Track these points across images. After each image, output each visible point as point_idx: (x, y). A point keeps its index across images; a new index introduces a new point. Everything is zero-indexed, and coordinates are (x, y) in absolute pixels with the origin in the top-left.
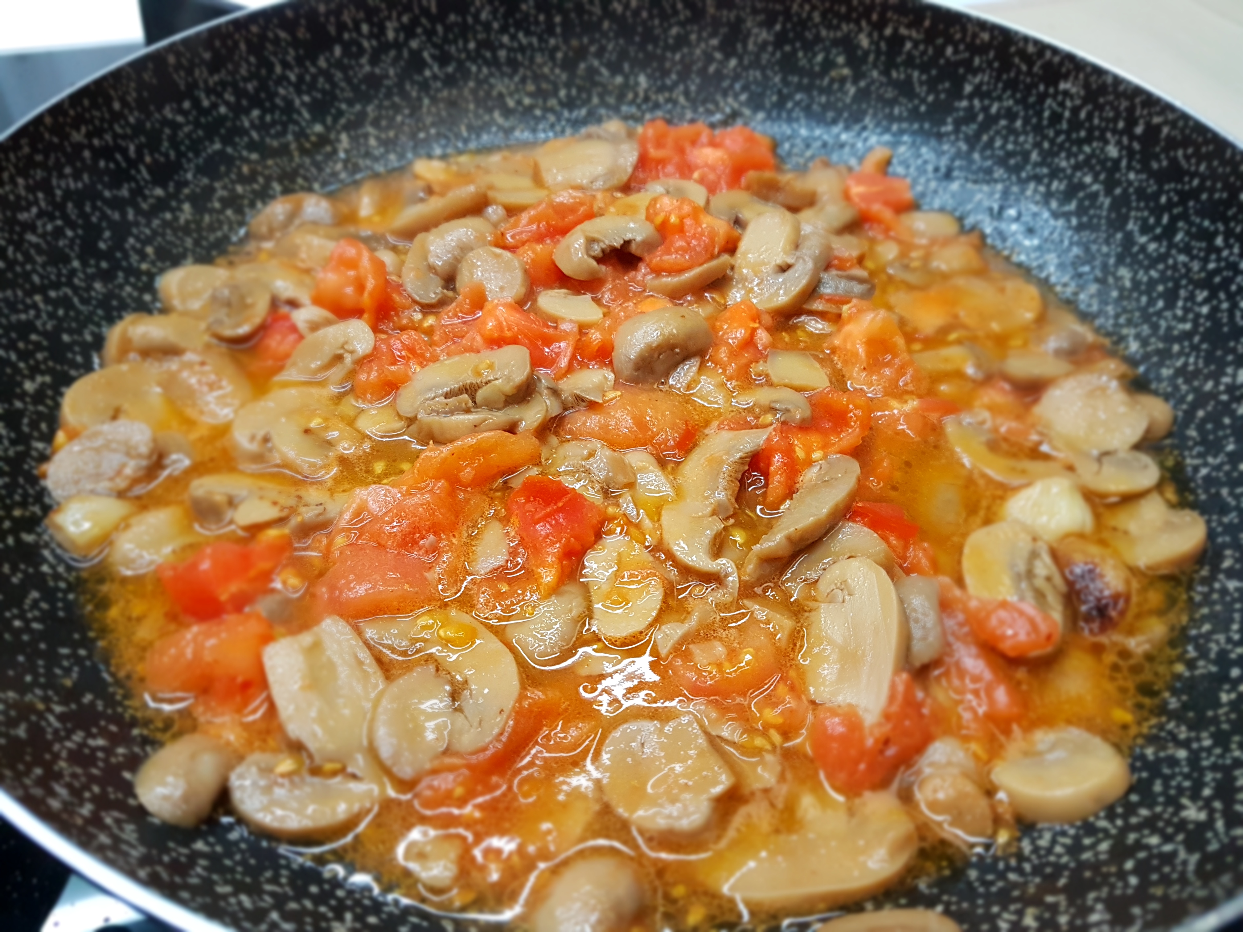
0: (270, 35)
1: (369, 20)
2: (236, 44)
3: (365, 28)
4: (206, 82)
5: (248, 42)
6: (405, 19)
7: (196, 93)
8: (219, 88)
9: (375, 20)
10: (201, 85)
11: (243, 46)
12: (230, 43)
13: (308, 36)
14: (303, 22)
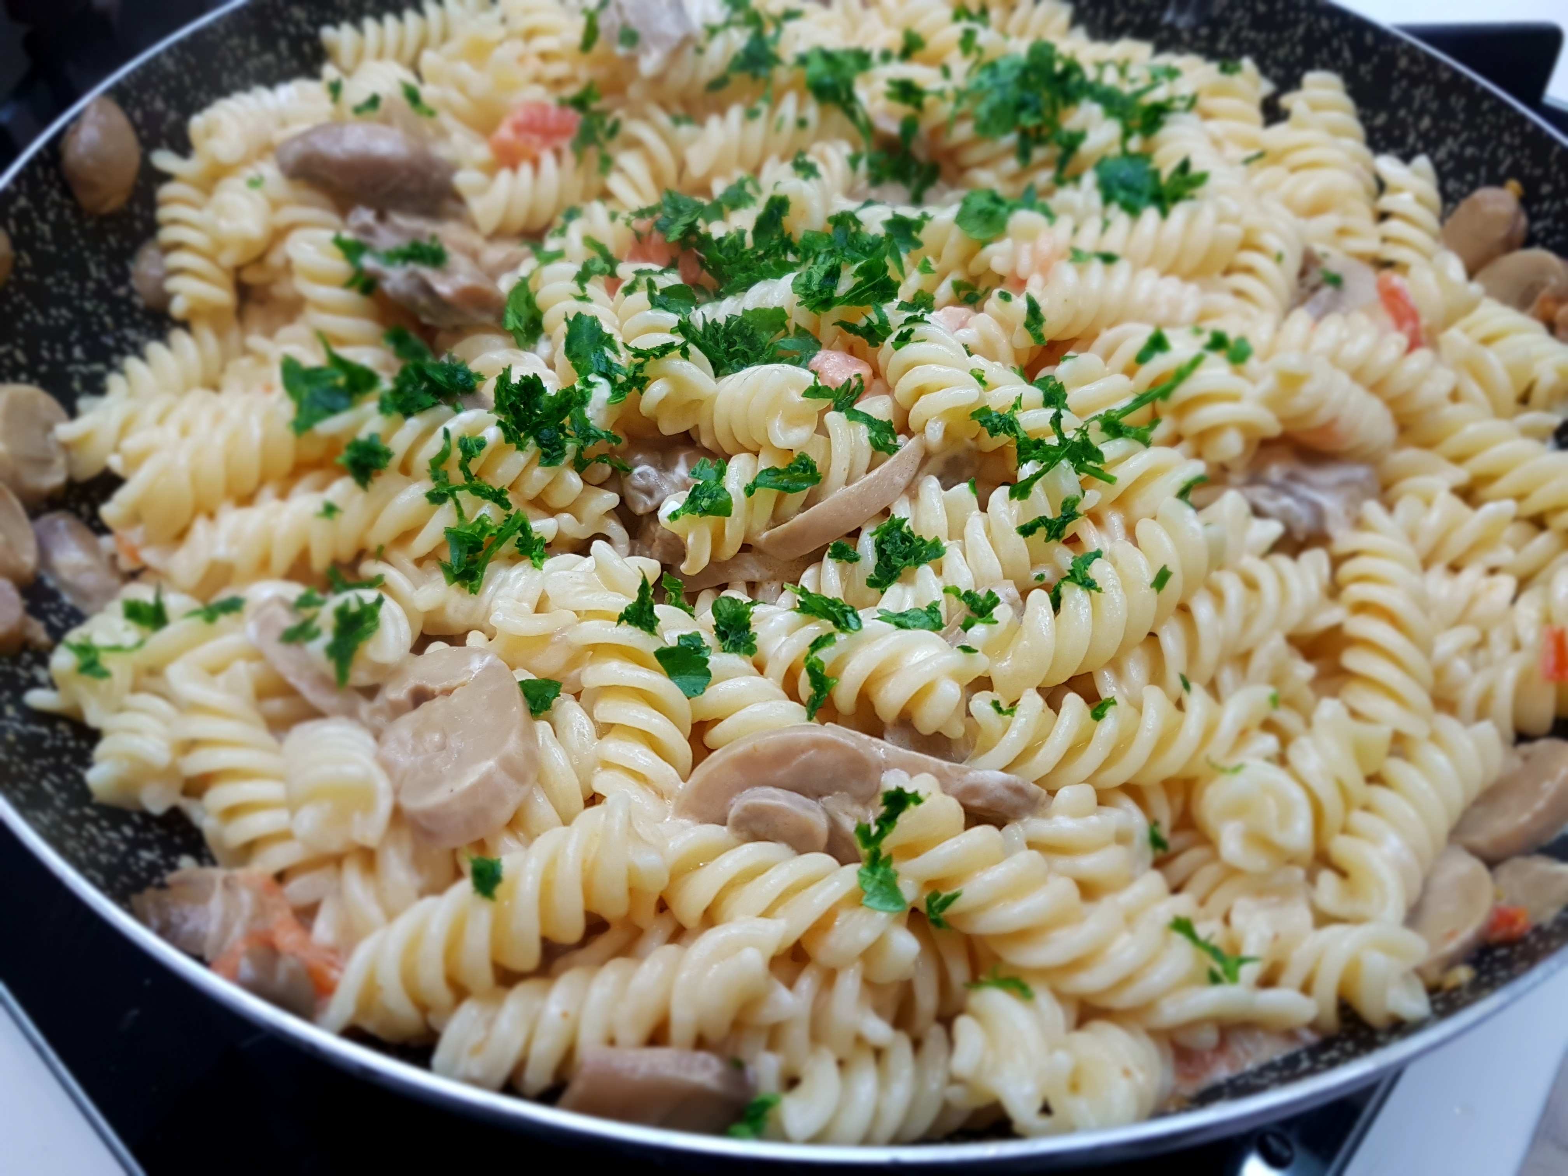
0: (1335, 43)
1: (1435, 119)
2: (1296, 23)
3: (1426, 123)
4: (1240, 29)
5: (1309, 32)
6: (1469, 151)
7: (1223, 30)
8: (1246, 46)
9: (1443, 124)
10: (1233, 28)
11: (1301, 30)
12: (1292, 15)
13: (1369, 78)
14: (1376, 59)
